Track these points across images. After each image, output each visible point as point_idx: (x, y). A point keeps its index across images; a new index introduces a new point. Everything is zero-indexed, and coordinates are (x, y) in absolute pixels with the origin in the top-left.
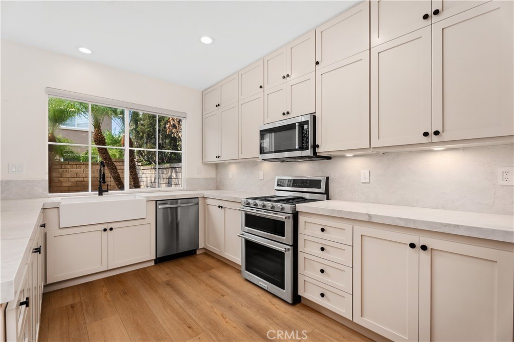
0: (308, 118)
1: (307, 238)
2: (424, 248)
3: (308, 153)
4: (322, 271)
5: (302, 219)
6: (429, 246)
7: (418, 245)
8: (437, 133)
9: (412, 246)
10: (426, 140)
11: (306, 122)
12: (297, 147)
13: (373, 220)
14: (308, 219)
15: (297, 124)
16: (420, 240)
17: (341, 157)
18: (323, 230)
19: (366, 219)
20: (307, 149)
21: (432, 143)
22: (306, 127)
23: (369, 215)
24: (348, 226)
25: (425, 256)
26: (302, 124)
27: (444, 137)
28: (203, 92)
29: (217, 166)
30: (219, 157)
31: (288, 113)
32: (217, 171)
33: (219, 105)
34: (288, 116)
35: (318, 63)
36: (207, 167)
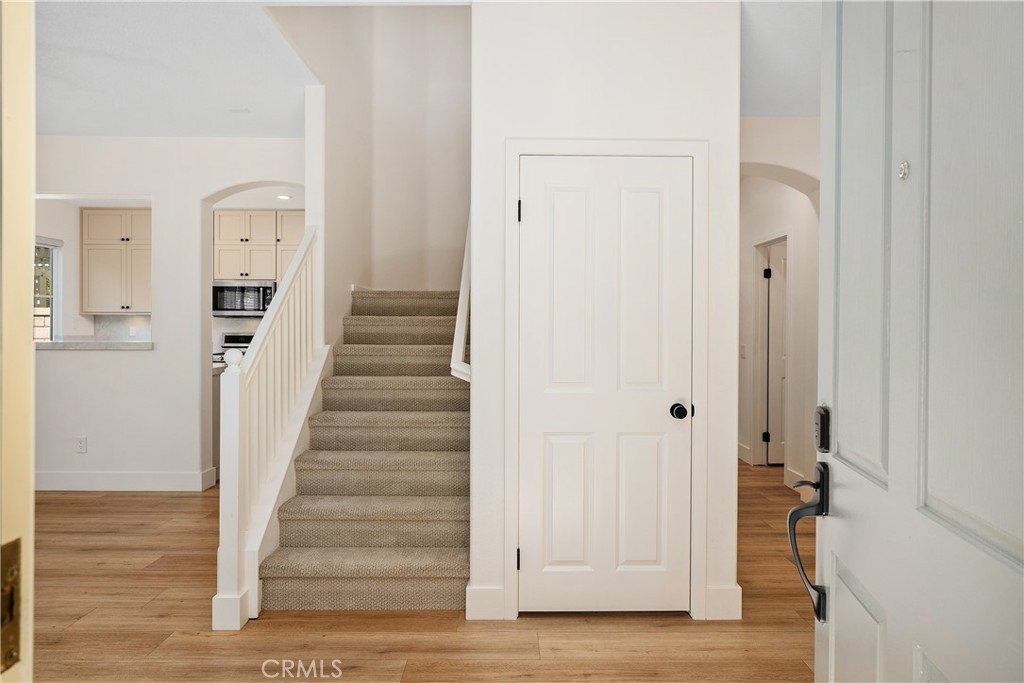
0: (271, 284)
11: (270, 288)
12: (262, 308)
15: (262, 289)
22: (268, 291)
26: (265, 289)
28: (85, 211)
29: (96, 318)
30: (128, 307)
31: (247, 275)
32: (97, 326)
33: (128, 240)
34: (247, 278)
35: (278, 240)
36: (83, 319)
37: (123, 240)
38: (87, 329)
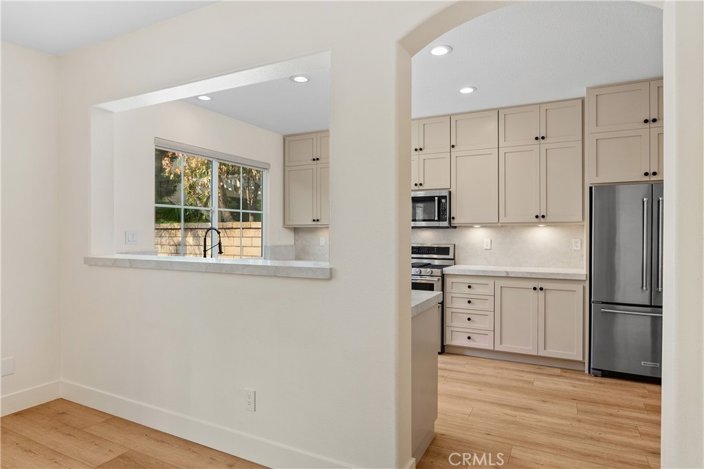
0: (445, 193)
1: (454, 295)
2: (541, 289)
3: (446, 224)
4: (469, 319)
5: (448, 281)
6: (544, 287)
7: (538, 288)
8: (543, 217)
9: (535, 289)
10: (536, 220)
11: (445, 197)
12: (436, 219)
13: (510, 275)
14: (454, 280)
15: (436, 198)
16: (539, 285)
17: (469, 226)
18: (469, 287)
19: (504, 275)
20: (444, 220)
21: (540, 223)
22: (443, 201)
23: (507, 272)
24: (491, 282)
25: (541, 294)
26: (440, 198)
27: (548, 219)
28: (286, 138)
29: (296, 230)
30: (318, 220)
31: (421, 184)
32: (296, 236)
33: (318, 159)
34: (421, 188)
35: (453, 146)
36: (286, 231)
37: (314, 160)
38: (288, 239)
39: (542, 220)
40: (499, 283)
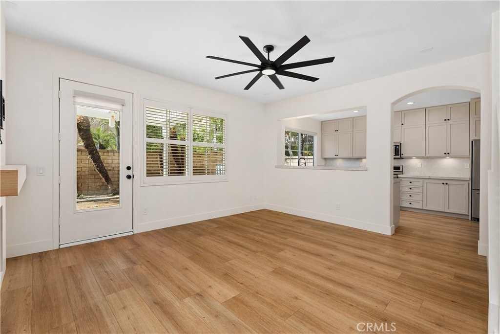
0: (399, 144)
1: (404, 186)
2: (447, 184)
3: (399, 157)
4: (410, 196)
6: (448, 183)
8: (448, 154)
9: (443, 184)
10: (445, 155)
11: (398, 146)
13: (431, 178)
14: (404, 180)
16: (445, 182)
17: (410, 158)
18: (411, 182)
19: (428, 178)
20: (398, 155)
24: (421, 181)
25: (447, 186)
27: (451, 155)
28: (323, 122)
29: (326, 160)
30: (337, 155)
32: (326, 162)
35: (403, 124)
36: (322, 160)
37: (336, 131)
38: (322, 163)
39: (448, 155)
40: (425, 181)
